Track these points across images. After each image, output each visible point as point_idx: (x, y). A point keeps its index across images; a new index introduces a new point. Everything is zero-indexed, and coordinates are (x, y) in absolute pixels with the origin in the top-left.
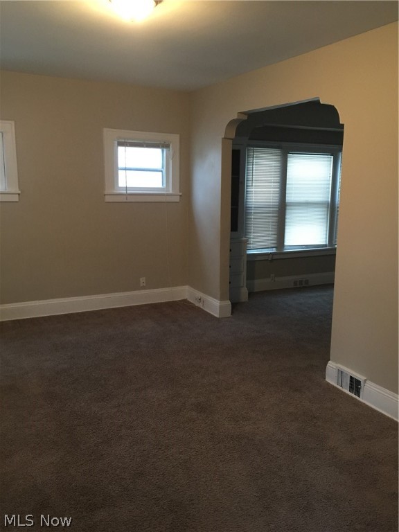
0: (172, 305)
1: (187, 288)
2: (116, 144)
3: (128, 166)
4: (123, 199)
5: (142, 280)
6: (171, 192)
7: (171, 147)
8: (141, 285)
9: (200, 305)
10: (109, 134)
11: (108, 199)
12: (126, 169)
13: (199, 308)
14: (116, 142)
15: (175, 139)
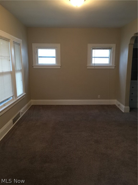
0: (108, 106)
1: (116, 100)
2: (92, 49)
3: (95, 56)
4: (93, 68)
5: (99, 96)
6: (111, 65)
7: (112, 49)
8: (99, 98)
9: (119, 107)
10: (90, 46)
11: (88, 68)
12: (95, 57)
13: (118, 108)
14: (92, 48)
15: (114, 46)
